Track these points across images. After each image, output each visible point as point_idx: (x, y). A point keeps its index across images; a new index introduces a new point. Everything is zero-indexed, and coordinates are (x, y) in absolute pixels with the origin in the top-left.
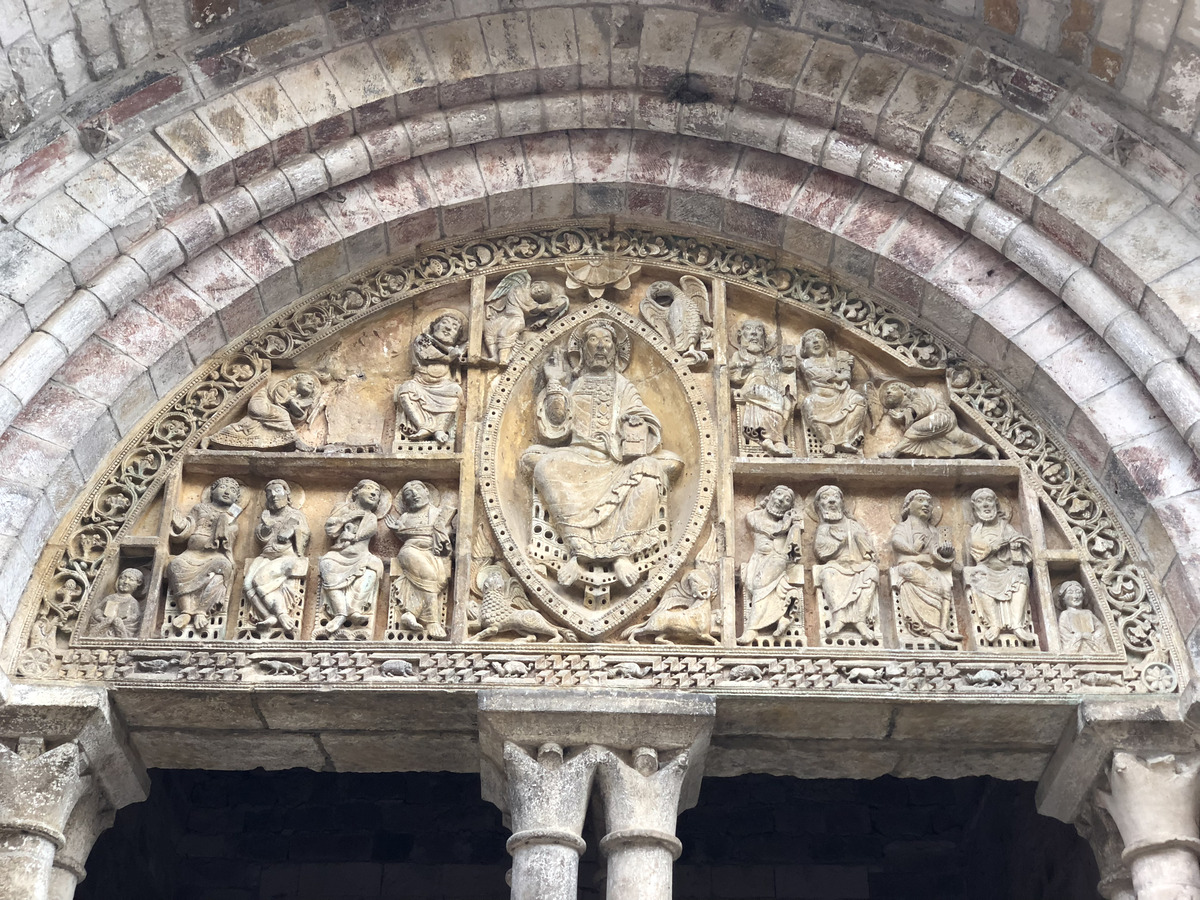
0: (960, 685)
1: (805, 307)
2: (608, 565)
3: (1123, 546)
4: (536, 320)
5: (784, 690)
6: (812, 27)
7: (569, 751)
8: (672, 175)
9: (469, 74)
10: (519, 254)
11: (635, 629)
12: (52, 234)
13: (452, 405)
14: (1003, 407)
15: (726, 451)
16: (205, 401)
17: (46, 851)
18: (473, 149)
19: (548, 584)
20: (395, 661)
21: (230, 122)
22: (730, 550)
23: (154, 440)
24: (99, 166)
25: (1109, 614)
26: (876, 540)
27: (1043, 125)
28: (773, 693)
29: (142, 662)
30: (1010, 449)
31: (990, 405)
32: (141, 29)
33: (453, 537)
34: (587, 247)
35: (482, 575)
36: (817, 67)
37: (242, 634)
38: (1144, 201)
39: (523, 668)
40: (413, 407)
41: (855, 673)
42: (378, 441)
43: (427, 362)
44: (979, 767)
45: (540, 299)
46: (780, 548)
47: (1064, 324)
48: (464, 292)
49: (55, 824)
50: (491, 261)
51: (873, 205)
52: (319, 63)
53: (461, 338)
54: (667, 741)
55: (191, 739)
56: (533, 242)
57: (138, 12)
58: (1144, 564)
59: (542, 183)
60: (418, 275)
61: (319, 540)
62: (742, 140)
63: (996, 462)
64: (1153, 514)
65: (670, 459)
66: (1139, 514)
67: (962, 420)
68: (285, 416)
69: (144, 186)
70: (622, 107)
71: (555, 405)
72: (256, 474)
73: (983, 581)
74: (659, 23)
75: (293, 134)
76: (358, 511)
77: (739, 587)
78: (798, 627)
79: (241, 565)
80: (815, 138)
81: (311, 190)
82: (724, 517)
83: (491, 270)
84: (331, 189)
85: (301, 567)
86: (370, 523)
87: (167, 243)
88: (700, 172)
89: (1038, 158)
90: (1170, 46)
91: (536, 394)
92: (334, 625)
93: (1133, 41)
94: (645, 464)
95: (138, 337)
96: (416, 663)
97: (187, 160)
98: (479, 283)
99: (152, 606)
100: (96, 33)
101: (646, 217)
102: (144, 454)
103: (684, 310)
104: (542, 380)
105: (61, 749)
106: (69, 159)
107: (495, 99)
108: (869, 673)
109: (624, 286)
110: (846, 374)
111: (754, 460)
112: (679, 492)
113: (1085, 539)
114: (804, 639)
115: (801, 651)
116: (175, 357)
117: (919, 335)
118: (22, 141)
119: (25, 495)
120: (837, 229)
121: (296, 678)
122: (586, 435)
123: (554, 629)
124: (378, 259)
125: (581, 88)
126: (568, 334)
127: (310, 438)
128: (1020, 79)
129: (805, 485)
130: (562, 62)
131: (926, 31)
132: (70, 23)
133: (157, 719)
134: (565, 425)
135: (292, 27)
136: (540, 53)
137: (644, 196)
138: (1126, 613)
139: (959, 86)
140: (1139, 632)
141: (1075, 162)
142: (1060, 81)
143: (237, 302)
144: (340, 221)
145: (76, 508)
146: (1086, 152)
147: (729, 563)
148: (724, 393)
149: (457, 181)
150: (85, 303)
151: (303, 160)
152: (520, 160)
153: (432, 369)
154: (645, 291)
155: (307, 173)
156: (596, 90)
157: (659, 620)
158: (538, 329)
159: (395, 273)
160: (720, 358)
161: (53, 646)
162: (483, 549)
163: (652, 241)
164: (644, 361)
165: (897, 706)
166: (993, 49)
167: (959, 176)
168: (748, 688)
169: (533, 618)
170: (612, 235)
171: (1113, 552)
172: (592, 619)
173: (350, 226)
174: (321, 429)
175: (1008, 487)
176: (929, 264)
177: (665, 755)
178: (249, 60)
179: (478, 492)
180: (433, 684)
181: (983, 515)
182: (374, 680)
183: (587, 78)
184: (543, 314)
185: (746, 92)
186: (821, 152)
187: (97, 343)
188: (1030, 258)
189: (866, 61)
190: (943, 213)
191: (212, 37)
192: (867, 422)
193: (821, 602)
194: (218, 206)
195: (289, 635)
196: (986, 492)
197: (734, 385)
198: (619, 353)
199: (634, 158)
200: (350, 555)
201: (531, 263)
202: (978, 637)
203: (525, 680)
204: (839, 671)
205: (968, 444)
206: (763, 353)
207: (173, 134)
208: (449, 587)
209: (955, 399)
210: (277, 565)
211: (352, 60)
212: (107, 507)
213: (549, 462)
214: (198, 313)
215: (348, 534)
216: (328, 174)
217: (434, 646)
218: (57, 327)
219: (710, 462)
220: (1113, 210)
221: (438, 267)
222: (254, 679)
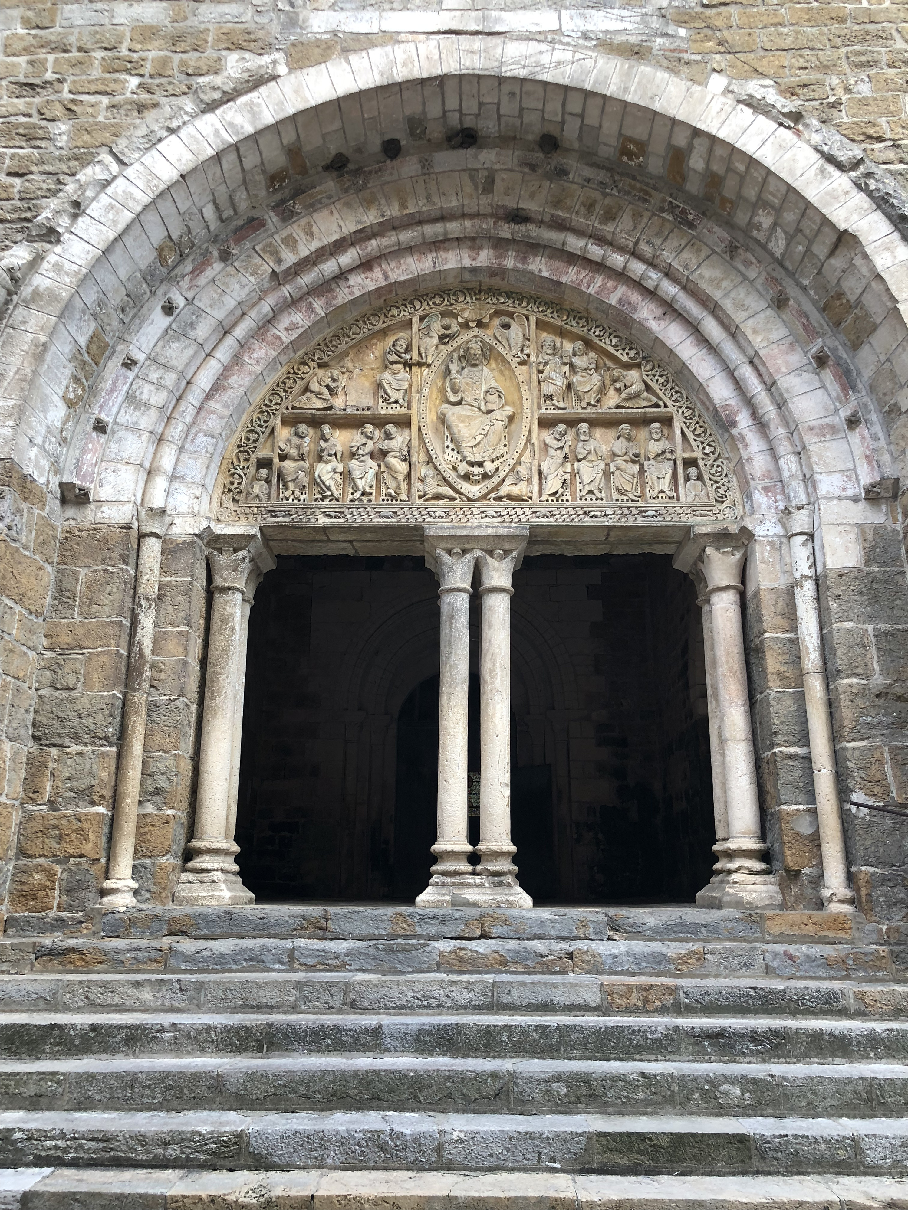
0: (639, 518)
1: (575, 330)
2: (480, 464)
3: (718, 450)
4: (444, 339)
5: (560, 522)
6: (580, 181)
7: (464, 552)
8: (510, 262)
9: (407, 211)
10: (434, 303)
11: (493, 495)
12: (211, 306)
13: (406, 385)
14: (667, 381)
15: (535, 407)
16: (288, 385)
17: (238, 596)
18: (410, 250)
19: (453, 474)
20: (386, 512)
21: (291, 242)
22: (537, 457)
23: (266, 405)
24: (229, 268)
25: (708, 483)
26: (604, 449)
27: (694, 237)
28: (555, 524)
29: (273, 513)
30: (669, 403)
31: (661, 380)
32: (244, 195)
33: (409, 452)
34: (468, 299)
35: (423, 470)
36: (583, 204)
37: (316, 500)
38: (740, 279)
39: (444, 515)
40: (387, 387)
41: (592, 514)
42: (371, 404)
43: (392, 363)
44: (647, 549)
45: (446, 328)
46: (560, 455)
47: (698, 340)
48: (408, 324)
49: (241, 585)
50: (421, 308)
51: (609, 277)
52: (332, 207)
53: (408, 350)
54: (507, 547)
55: (295, 544)
56: (441, 296)
57: (243, 188)
58: (727, 459)
59: (446, 267)
60: (386, 316)
61: (347, 453)
62: (545, 243)
63: (662, 410)
64: (732, 436)
65: (509, 410)
66: (726, 436)
67: (648, 388)
68: (326, 392)
69: (252, 279)
70: (485, 226)
71: (455, 384)
72: (315, 422)
73: (653, 468)
74: (503, 180)
75: (322, 247)
76: (365, 440)
77: (540, 473)
78: (567, 492)
79: (312, 466)
80: (581, 243)
81: (331, 276)
82: (534, 440)
83: (421, 313)
84: (342, 274)
85: (340, 469)
86: (370, 445)
87: (265, 308)
88: (524, 260)
89: (690, 256)
90: (757, 201)
91: (445, 378)
92: (357, 495)
93: (740, 196)
94: (497, 414)
95: (255, 355)
96: (395, 512)
97: (271, 264)
98: (415, 320)
99: (274, 487)
100: (223, 200)
101: (497, 282)
102: (262, 412)
103: (516, 332)
104: (448, 371)
105: (241, 552)
106: (215, 265)
107: (420, 223)
108: (599, 513)
109: (486, 320)
110: (594, 366)
111: (548, 411)
112: (513, 426)
113: (701, 447)
114: (569, 498)
115: (568, 504)
116: (273, 364)
117: (629, 344)
118: (191, 258)
119: (212, 437)
120: (591, 291)
121: (342, 520)
122: (469, 400)
123: (457, 496)
124: (366, 308)
125: (464, 216)
126: (459, 347)
127: (338, 402)
128: (684, 212)
129: (572, 423)
130: (454, 203)
131: (638, 185)
132: (211, 197)
133: (280, 537)
134: (459, 394)
135: (318, 188)
136: (443, 198)
137: (495, 272)
138: (717, 482)
139: (654, 214)
140: (721, 491)
141: (708, 257)
142: (704, 214)
143: (300, 336)
144: (346, 290)
145: (234, 440)
146: (714, 252)
147: (536, 463)
148: (534, 377)
149: (403, 267)
150: (230, 342)
151: (327, 260)
152: (434, 255)
153: (395, 366)
154: (497, 322)
155: (329, 267)
156: (472, 217)
157: (504, 490)
158: (444, 344)
159: (375, 315)
160: (533, 358)
161: (232, 506)
162: (423, 457)
163: (500, 295)
164: (496, 360)
165: (610, 528)
166: (671, 195)
167: (651, 264)
168: (544, 521)
169: (447, 491)
170: (480, 292)
171: (713, 453)
172: (473, 490)
173: (352, 293)
174: (343, 397)
175: (667, 421)
176: (636, 309)
177: (507, 553)
178: (298, 208)
179: (420, 429)
180: (404, 523)
181: (655, 436)
182: (377, 521)
183: (467, 210)
184: (447, 336)
185: (547, 218)
186: (584, 249)
187: (237, 360)
188: (684, 308)
189: (607, 201)
190: (642, 282)
191: (279, 196)
192: (602, 390)
193: (578, 480)
194: (288, 287)
195: (337, 500)
196: (657, 425)
197: (540, 372)
198: (484, 355)
199: (491, 252)
200: (362, 461)
201: (440, 309)
202: (648, 495)
203: (444, 520)
204: (585, 513)
205: (650, 401)
206: (554, 354)
207: (263, 250)
208: (408, 476)
209: (645, 377)
210: (329, 467)
211: (348, 205)
212: (248, 439)
213: (453, 413)
214: (282, 343)
215: (361, 452)
216: (340, 267)
217: (403, 505)
218: (218, 354)
219: (527, 412)
220: (725, 284)
221: (395, 312)
222: (323, 521)
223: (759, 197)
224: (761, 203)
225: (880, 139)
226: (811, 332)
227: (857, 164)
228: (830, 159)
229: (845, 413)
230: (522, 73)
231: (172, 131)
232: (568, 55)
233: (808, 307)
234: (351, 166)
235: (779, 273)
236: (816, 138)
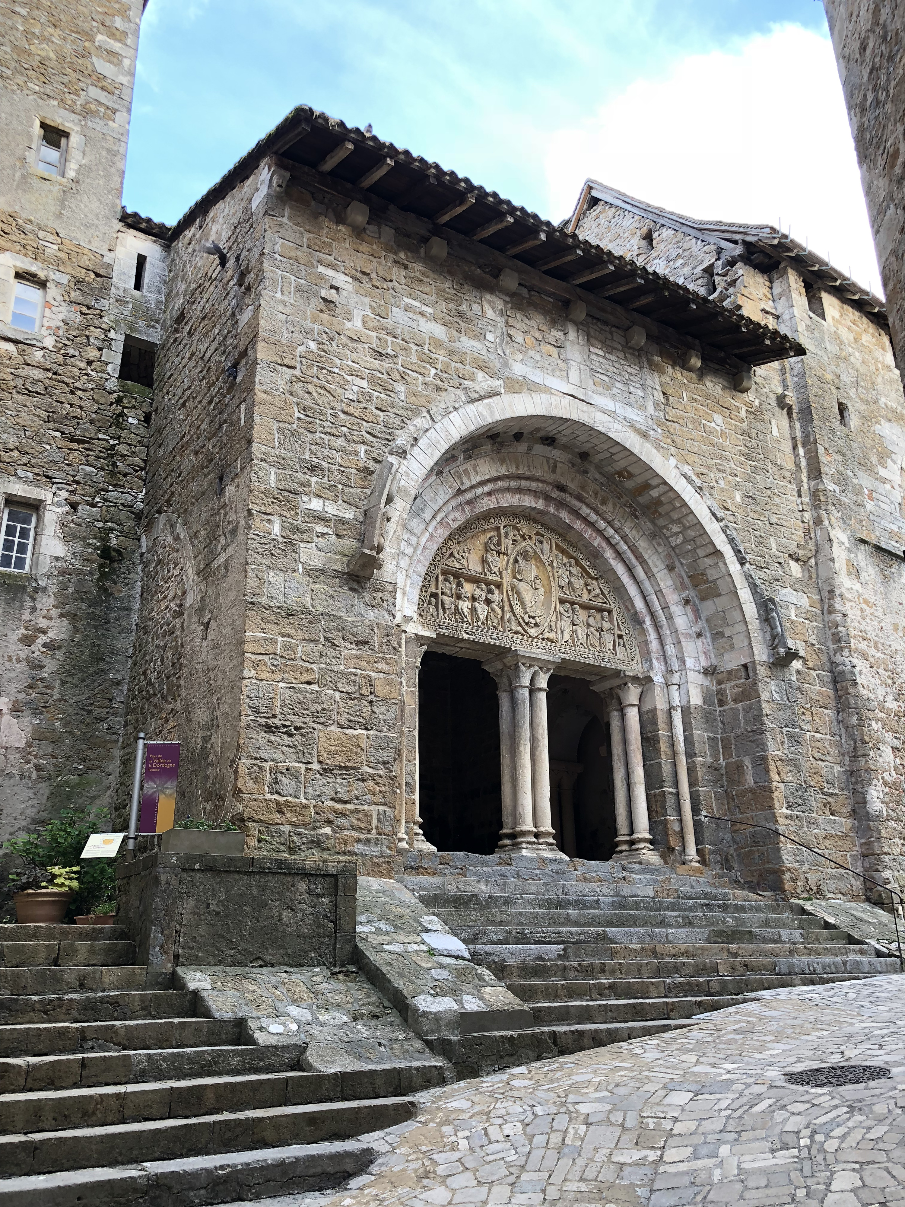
0: (601, 662)
2: (533, 618)
5: (571, 658)
6: (594, 480)
7: (531, 666)
8: (552, 510)
9: (519, 472)
10: (510, 521)
12: (431, 501)
14: (612, 591)
18: (508, 490)
20: (494, 636)
21: (467, 473)
23: (433, 560)
24: (438, 480)
25: (628, 649)
27: (637, 523)
28: (569, 658)
29: (440, 626)
30: (611, 602)
31: (609, 590)
34: (524, 522)
36: (593, 492)
38: (655, 551)
39: (521, 643)
41: (583, 656)
50: (505, 521)
51: (596, 532)
54: (548, 667)
56: (514, 518)
58: (634, 638)
59: (523, 504)
60: (489, 522)
62: (571, 505)
64: (641, 628)
66: (638, 627)
69: (450, 490)
70: (547, 488)
74: (561, 468)
75: (479, 481)
80: (588, 511)
81: (479, 496)
83: (504, 524)
84: (482, 496)
87: (450, 506)
88: (558, 510)
89: (635, 533)
93: (667, 514)
96: (498, 637)
97: (459, 484)
98: (502, 527)
101: (541, 517)
102: (432, 564)
107: (522, 479)
108: (585, 656)
109: (533, 536)
113: (624, 630)
117: (596, 567)
120: (586, 535)
121: (474, 637)
125: (540, 481)
128: (635, 510)
130: (538, 473)
131: (618, 491)
136: (535, 470)
137: (541, 512)
138: (631, 649)
139: (622, 507)
140: (633, 654)
141: (643, 536)
142: (644, 514)
144: (481, 505)
146: (645, 534)
150: (434, 523)
151: (479, 488)
152: (521, 496)
155: (479, 492)
156: (543, 482)
161: (420, 617)
163: (539, 524)
166: (632, 501)
167: (617, 532)
168: (564, 656)
169: (520, 629)
170: (532, 520)
171: (629, 634)
172: (532, 632)
173: (482, 507)
176: (604, 551)
177: (547, 670)
180: (503, 644)
182: (491, 641)
183: (542, 478)
185: (576, 494)
186: (588, 515)
188: (628, 558)
189: (604, 494)
190: (611, 540)
194: (461, 498)
199: (544, 502)
201: (512, 524)
203: (520, 646)
204: (580, 655)
207: (454, 474)
211: (493, 459)
212: (426, 579)
214: (451, 528)
216: (483, 492)
218: (429, 529)
220: (649, 551)
221: (492, 520)
222: (465, 636)
223: (679, 519)
224: (679, 521)
225: (728, 510)
226: (684, 587)
227: (722, 520)
228: (714, 515)
229: (696, 629)
230: (603, 430)
231: (455, 409)
232: (620, 427)
233: (683, 574)
234: (499, 440)
235: (672, 553)
236: (709, 503)
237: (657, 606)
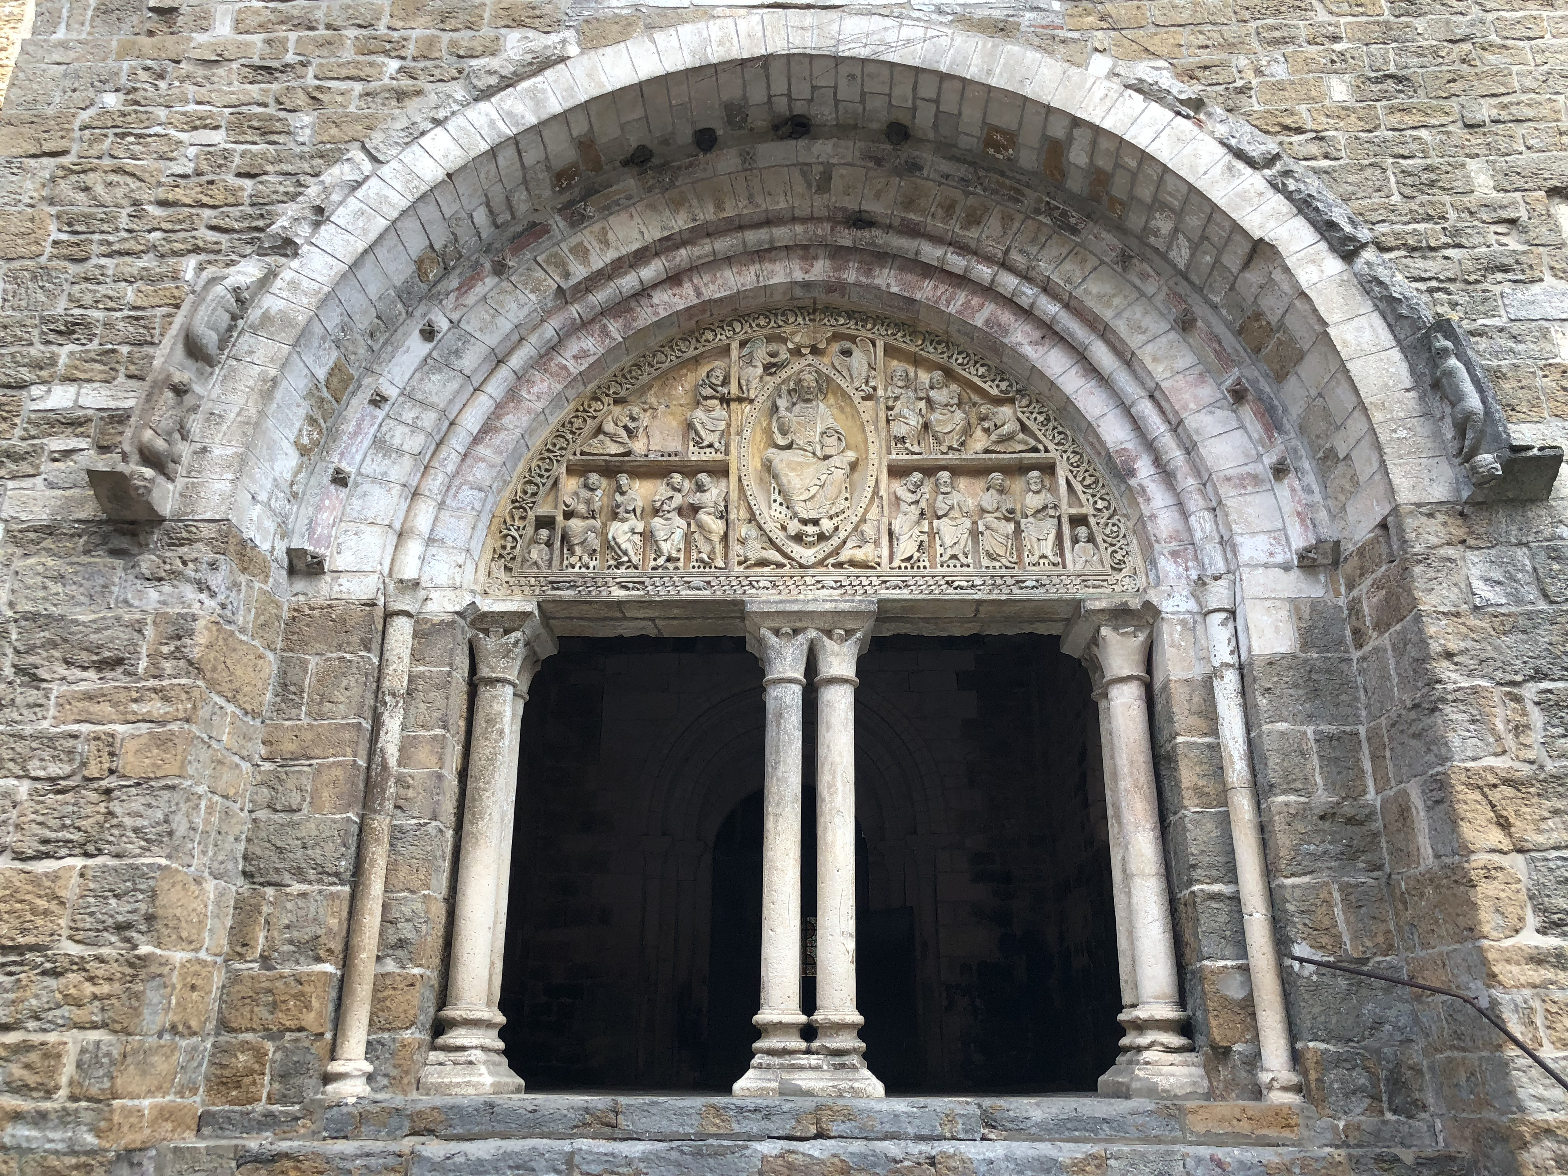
0: (1016, 590)
1: (931, 357)
2: (816, 522)
3: (1113, 504)
4: (770, 369)
5: (916, 595)
6: (938, 178)
7: (796, 632)
8: (851, 275)
9: (725, 215)
10: (758, 325)
11: (831, 561)
12: (481, 330)
13: (722, 425)
14: (1048, 419)
15: (884, 451)
16: (576, 425)
17: (509, 690)
18: (729, 260)
20: (697, 582)
21: (581, 252)
22: (886, 513)
23: (549, 450)
24: (505, 284)
25: (1102, 546)
26: (971, 503)
27: (1077, 244)
28: (910, 597)
29: (554, 585)
30: (1051, 447)
31: (1041, 418)
32: (524, 195)
33: (726, 507)
34: (800, 320)
35: (744, 530)
36: (940, 205)
37: (609, 567)
38: (1135, 295)
39: (769, 585)
40: (699, 427)
41: (956, 584)
42: (679, 449)
43: (706, 398)
44: (1027, 629)
45: (773, 355)
46: (914, 511)
47: (1085, 369)
48: (725, 351)
49: (512, 676)
50: (742, 330)
51: (974, 293)
52: (632, 209)
53: (725, 382)
54: (850, 626)
55: (582, 623)
56: (766, 317)
57: (523, 187)
58: (1125, 515)
59: (772, 282)
60: (698, 341)
61: (648, 510)
62: (895, 251)
63: (1042, 455)
64: (1129, 488)
65: (851, 455)
66: (1123, 488)
67: (1024, 428)
68: (624, 434)
69: (533, 297)
70: (820, 232)
71: (783, 424)
72: (610, 470)
73: (1031, 528)
74: (842, 176)
75: (620, 258)
76: (671, 493)
77: (891, 534)
79: (605, 525)
80: (939, 252)
81: (632, 292)
82: (882, 492)
83: (742, 337)
84: (644, 290)
85: (640, 528)
86: (678, 500)
87: (549, 331)
88: (868, 273)
89: (1074, 267)
90: (1153, 202)
91: (771, 416)
92: (661, 561)
93: (1132, 197)
94: (836, 461)
95: (535, 389)
96: (708, 583)
97: (557, 278)
98: (735, 345)
99: (557, 552)
100: (498, 202)
101: (835, 299)
102: (543, 459)
103: (859, 360)
104: (775, 408)
105: (513, 634)
106: (487, 280)
107: (741, 228)
108: (964, 584)
109: (822, 346)
110: (956, 401)
111: (900, 457)
113: (1091, 501)
114: (927, 564)
115: (926, 572)
116: (557, 400)
117: (1000, 374)
118: (458, 271)
119: (480, 490)
120: (952, 309)
121: (642, 593)
122: (801, 443)
123: (786, 561)
124: (673, 331)
125: (794, 220)
126: (789, 378)
127: (639, 446)
128: (1064, 214)
129: (930, 471)
130: (782, 205)
131: (1007, 182)
132: (484, 199)
133: (565, 613)
134: (789, 436)
135: (615, 188)
136: (768, 198)
137: (833, 287)
138: (1113, 545)
139: (1028, 217)
140: (1119, 556)
141: (1095, 269)
142: (1089, 217)
143: (591, 365)
144: (649, 310)
145: (507, 493)
146: (1102, 262)
147: (885, 521)
148: (882, 415)
149: (720, 281)
150: (504, 372)
151: (626, 273)
152: (758, 266)
153: (709, 402)
154: (836, 347)
155: (628, 282)
156: (803, 220)
157: (845, 555)
158: (771, 374)
159: (684, 340)
160: (880, 392)
161: (503, 575)
162: (744, 514)
163: (839, 315)
164: (834, 394)
165: (979, 602)
166: (1048, 194)
167: (1026, 277)
168: (896, 594)
169: (773, 555)
170: (815, 311)
171: (1107, 508)
172: (807, 555)
173: (656, 313)
174: (645, 440)
175: (1049, 469)
176: (1007, 331)
177: (849, 633)
178: (590, 211)
179: (740, 479)
180: (719, 595)
181: (1033, 488)
182: (686, 594)
183: (797, 213)
184: (774, 365)
185: (896, 222)
186: (943, 260)
187: (512, 395)
188: (1067, 330)
189: (971, 201)
190: (1015, 299)
191: (566, 197)
192: (967, 431)
193: (938, 542)
194: (576, 306)
195: (636, 568)
196: (1035, 473)
197: (889, 408)
198: (820, 388)
199: (828, 263)
200: (667, 519)
201: (765, 331)
202: (1027, 560)
203: (770, 592)
204: (947, 583)
205: (1026, 443)
206: (906, 387)
207: (547, 261)
208: (725, 537)
209: (1020, 415)
210: (626, 526)
211: (652, 207)
212: (525, 493)
213: (781, 460)
214: (570, 374)
215: (666, 507)
216: (641, 282)
217: (718, 573)
218: (490, 388)
219: (874, 458)
220: (1116, 301)
221: (710, 336)
222: (618, 593)
223: (1155, 198)
224: (1158, 205)
225: (1299, 131)
226: (1226, 360)
227: (1272, 160)
228: (1239, 154)
229: (1269, 459)
230: (864, 53)
231: (437, 123)
232: (919, 32)
233: (1220, 329)
234: (655, 161)
235: (1183, 288)
236: (1222, 130)
237: (1156, 425)
